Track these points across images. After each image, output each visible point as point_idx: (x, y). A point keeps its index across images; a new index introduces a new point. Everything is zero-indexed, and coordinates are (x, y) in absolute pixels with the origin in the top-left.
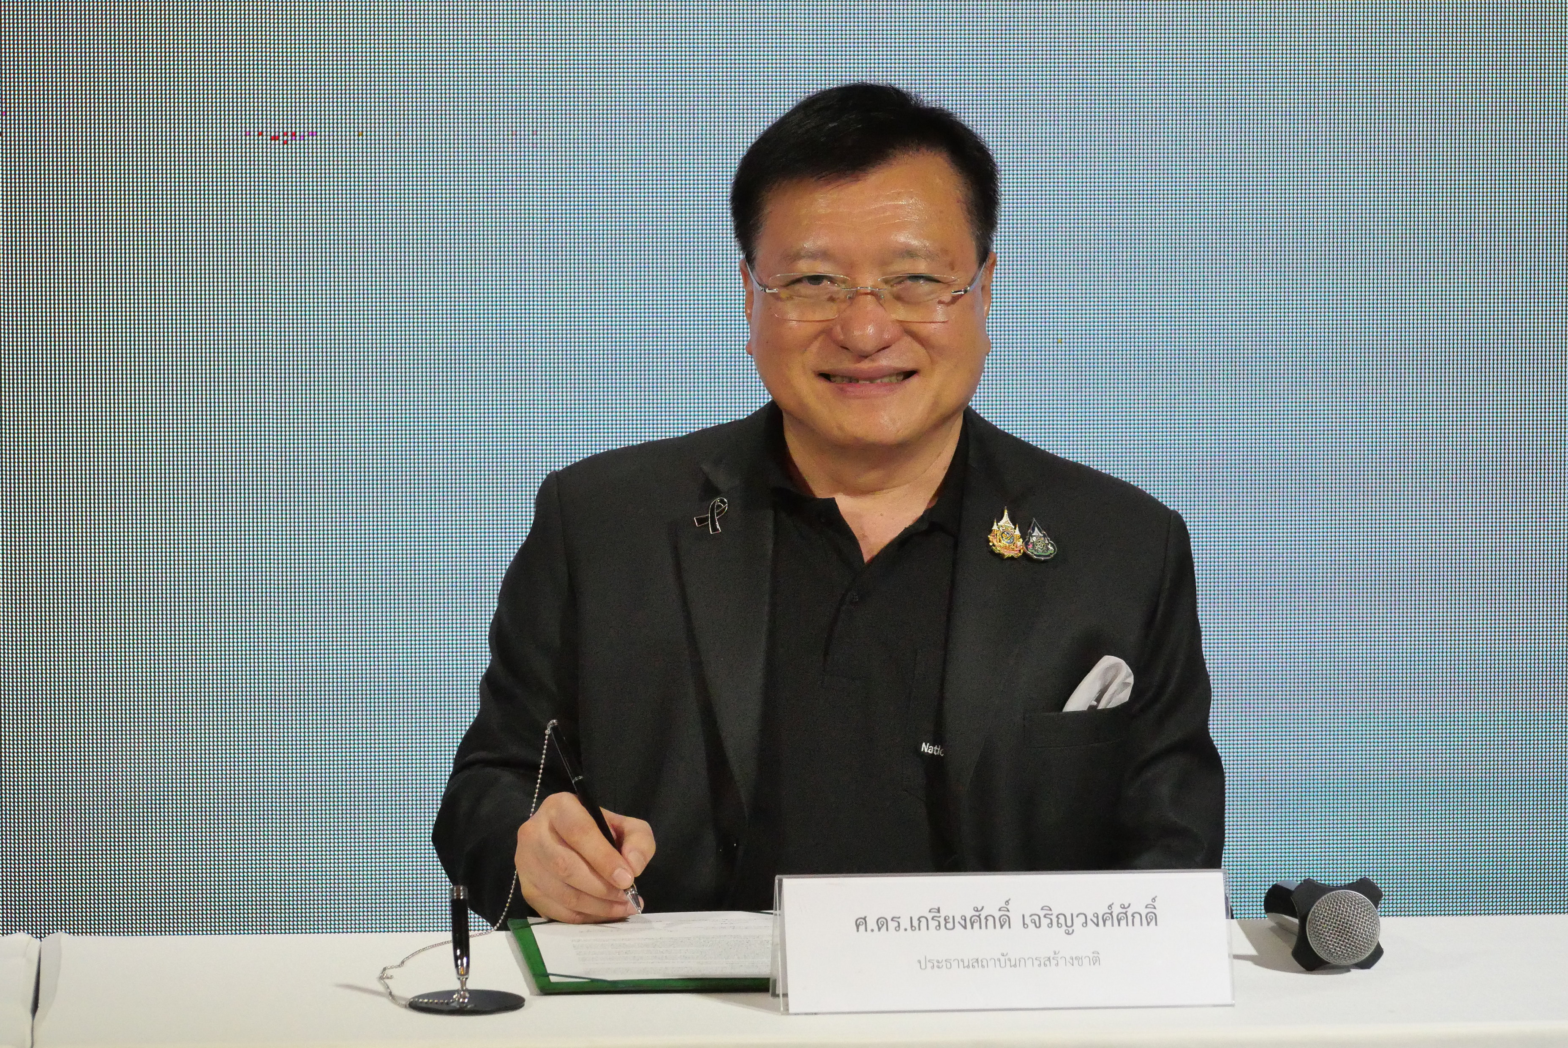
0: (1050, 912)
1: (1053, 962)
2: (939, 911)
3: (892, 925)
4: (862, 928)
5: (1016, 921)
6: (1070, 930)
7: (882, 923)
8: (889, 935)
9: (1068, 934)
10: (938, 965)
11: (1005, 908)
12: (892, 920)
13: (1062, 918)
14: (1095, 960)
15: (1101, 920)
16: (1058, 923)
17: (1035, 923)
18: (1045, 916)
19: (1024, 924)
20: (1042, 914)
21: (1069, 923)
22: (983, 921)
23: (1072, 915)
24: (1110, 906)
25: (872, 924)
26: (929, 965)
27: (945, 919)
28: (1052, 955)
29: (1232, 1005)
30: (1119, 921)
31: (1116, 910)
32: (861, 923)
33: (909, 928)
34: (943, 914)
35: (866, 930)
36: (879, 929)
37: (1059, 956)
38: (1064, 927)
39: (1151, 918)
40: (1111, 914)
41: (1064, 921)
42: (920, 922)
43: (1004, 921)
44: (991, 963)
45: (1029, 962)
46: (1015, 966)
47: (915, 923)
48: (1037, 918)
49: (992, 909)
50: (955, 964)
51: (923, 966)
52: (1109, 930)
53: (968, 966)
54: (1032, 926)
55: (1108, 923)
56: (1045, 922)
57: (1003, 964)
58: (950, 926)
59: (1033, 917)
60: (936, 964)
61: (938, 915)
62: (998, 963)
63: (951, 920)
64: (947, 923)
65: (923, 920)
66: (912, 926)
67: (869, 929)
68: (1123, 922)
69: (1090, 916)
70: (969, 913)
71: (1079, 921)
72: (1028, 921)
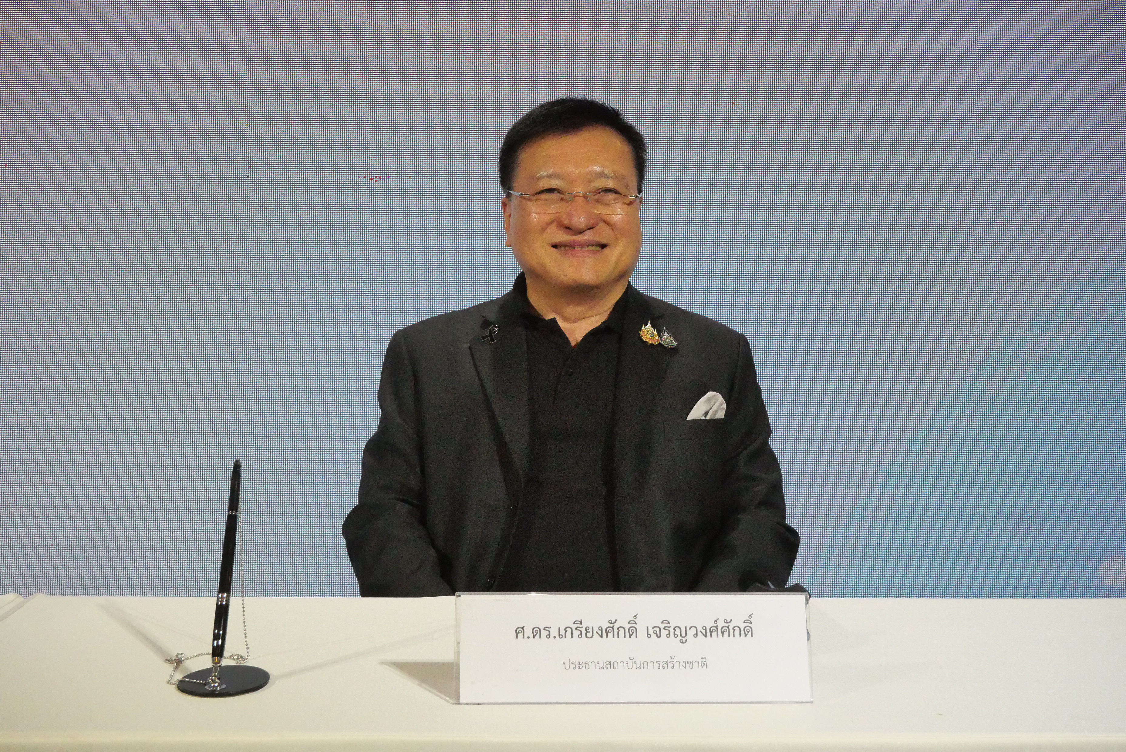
0: (668, 625)
1: (670, 665)
2: (581, 623)
3: (544, 633)
4: (520, 635)
5: (642, 632)
6: (684, 639)
7: (536, 632)
8: (542, 642)
9: (682, 643)
10: (578, 666)
11: (633, 621)
12: (544, 629)
13: (678, 632)
14: (703, 664)
15: (709, 632)
16: (675, 634)
17: (656, 633)
18: (664, 629)
19: (648, 634)
20: (662, 626)
21: (683, 634)
22: (616, 632)
23: (686, 627)
24: (716, 621)
25: (528, 632)
26: (572, 666)
27: (586, 629)
28: (669, 660)
29: (811, 702)
30: (723, 633)
31: (721, 624)
32: (520, 631)
33: (557, 636)
34: (584, 625)
35: (524, 637)
36: (534, 637)
37: (675, 660)
38: (679, 638)
39: (748, 631)
40: (716, 627)
41: (680, 633)
42: (566, 631)
43: (632, 632)
44: (621, 665)
45: (651, 665)
46: (640, 667)
47: (562, 632)
48: (658, 630)
49: (623, 622)
50: (592, 666)
51: (567, 667)
52: (714, 640)
53: (602, 668)
54: (654, 636)
55: (714, 634)
56: (664, 633)
57: (630, 667)
58: (589, 635)
59: (655, 629)
60: (577, 665)
61: (580, 626)
62: (626, 665)
63: (590, 630)
64: (587, 633)
65: (569, 630)
66: (559, 635)
67: (526, 636)
68: (726, 634)
69: (700, 629)
70: (605, 625)
71: (691, 632)
72: (651, 631)
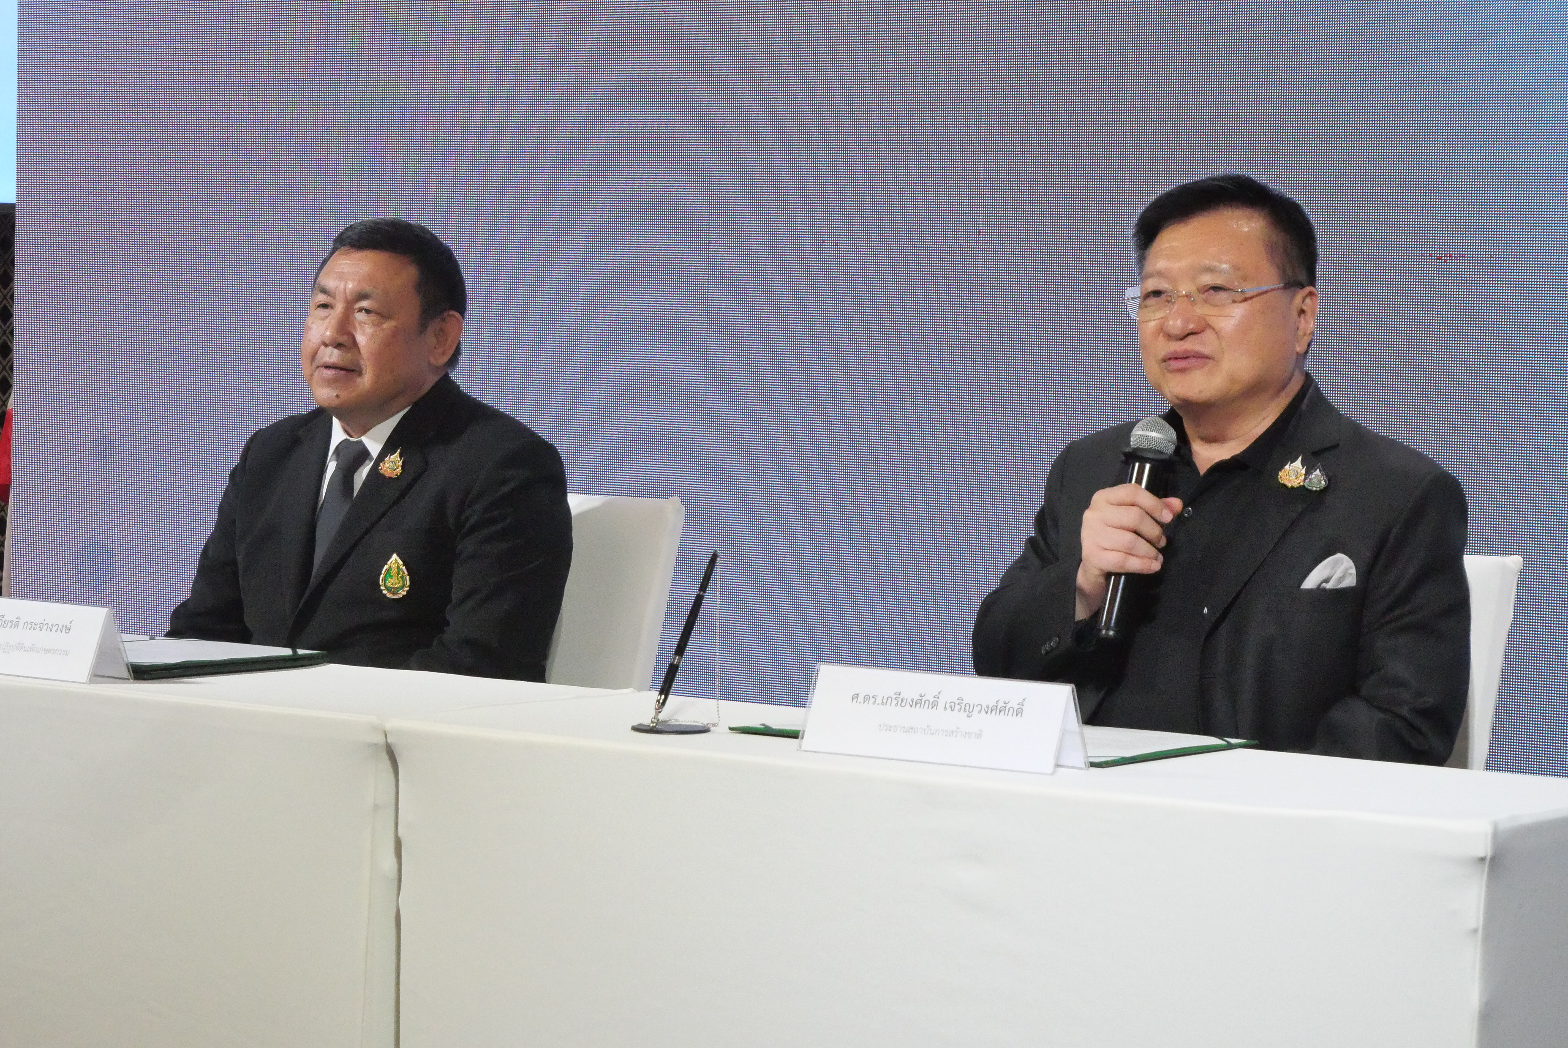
0: (962, 702)
1: (959, 734)
2: (900, 694)
3: (872, 700)
4: (856, 701)
5: (941, 705)
6: (970, 714)
7: (866, 699)
8: (868, 706)
9: (968, 717)
11: (936, 696)
12: (872, 697)
13: (967, 708)
14: (982, 735)
15: (990, 710)
16: (965, 709)
17: (951, 708)
18: (958, 704)
19: (945, 708)
20: (956, 702)
21: (971, 710)
22: (923, 703)
23: (974, 705)
24: (997, 702)
25: (862, 698)
26: (886, 728)
27: (902, 700)
28: (958, 730)
30: (1000, 711)
31: (1001, 704)
32: (855, 697)
34: (901, 696)
36: (865, 702)
37: (961, 730)
38: (967, 712)
39: (1019, 712)
40: (997, 706)
41: (968, 709)
42: (888, 700)
43: (934, 705)
44: (920, 731)
45: (941, 733)
46: (933, 734)
47: (885, 701)
48: (953, 704)
49: (928, 696)
50: (900, 729)
51: (882, 729)
52: (993, 717)
53: (907, 732)
54: (949, 709)
55: (994, 712)
56: (957, 707)
57: (926, 732)
58: (903, 704)
59: (951, 704)
60: (889, 728)
61: (899, 696)
62: (924, 731)
63: (905, 701)
64: (902, 702)
66: (882, 702)
67: (860, 701)
68: (1002, 713)
69: (984, 707)
70: (916, 697)
71: (977, 709)
72: (948, 706)
